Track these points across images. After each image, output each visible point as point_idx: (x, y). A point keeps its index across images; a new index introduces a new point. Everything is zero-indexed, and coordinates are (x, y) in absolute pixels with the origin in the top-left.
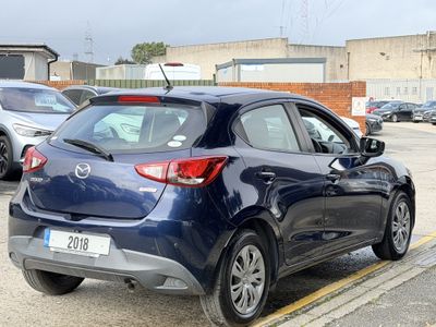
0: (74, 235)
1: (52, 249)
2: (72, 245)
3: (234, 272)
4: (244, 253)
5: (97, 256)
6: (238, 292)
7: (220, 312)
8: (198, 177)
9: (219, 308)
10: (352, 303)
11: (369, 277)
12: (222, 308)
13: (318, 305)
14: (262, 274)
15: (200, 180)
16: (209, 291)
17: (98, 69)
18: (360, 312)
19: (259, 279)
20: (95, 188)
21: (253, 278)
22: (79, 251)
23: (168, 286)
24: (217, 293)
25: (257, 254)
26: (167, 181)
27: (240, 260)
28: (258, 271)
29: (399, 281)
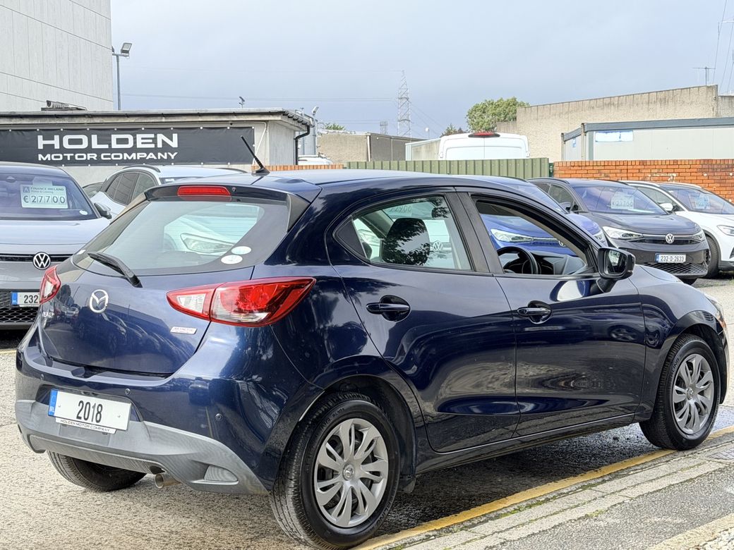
0: (86, 399)
1: (58, 420)
2: (81, 415)
3: (323, 459)
4: (344, 429)
5: (112, 431)
6: (332, 493)
7: (297, 522)
8: (261, 311)
9: (294, 516)
10: (556, 516)
11: (615, 476)
12: (299, 517)
13: (498, 517)
14: (383, 465)
15: (263, 315)
16: (277, 490)
17: (408, 146)
18: (557, 531)
19: (377, 473)
20: (141, 334)
21: (365, 471)
22: (91, 424)
23: (211, 479)
24: (290, 493)
25: (371, 432)
26: (210, 317)
27: (335, 442)
28: (374, 460)
29: (665, 483)
